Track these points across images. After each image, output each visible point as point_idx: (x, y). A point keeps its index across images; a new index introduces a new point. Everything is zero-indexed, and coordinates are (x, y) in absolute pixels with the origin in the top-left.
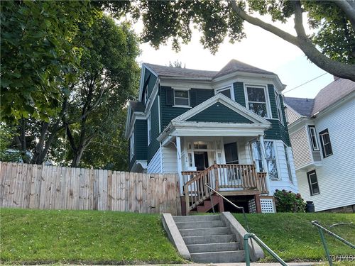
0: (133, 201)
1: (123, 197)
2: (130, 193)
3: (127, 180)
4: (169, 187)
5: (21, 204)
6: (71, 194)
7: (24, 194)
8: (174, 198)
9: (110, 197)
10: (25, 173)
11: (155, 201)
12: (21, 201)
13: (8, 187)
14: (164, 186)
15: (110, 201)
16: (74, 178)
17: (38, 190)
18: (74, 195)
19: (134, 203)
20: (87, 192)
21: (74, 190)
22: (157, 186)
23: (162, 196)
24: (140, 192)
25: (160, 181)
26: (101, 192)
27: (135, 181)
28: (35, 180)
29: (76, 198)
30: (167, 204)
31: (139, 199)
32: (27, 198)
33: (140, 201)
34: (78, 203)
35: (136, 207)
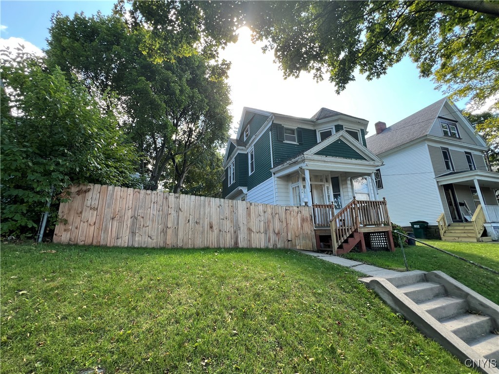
0: (271, 235)
1: (262, 231)
2: (268, 226)
3: (265, 212)
4: (303, 220)
5: (157, 238)
6: (211, 227)
7: (160, 226)
8: (309, 232)
9: (250, 230)
10: (160, 203)
11: (292, 233)
12: (157, 236)
13: (142, 220)
14: (299, 219)
15: (250, 234)
16: (213, 210)
17: (176, 223)
18: (214, 228)
19: (273, 237)
20: (228, 226)
21: (214, 223)
22: (292, 219)
23: (298, 229)
24: (277, 226)
25: (295, 214)
26: (241, 225)
27: (272, 214)
28: (172, 211)
29: (216, 231)
30: (303, 238)
31: (277, 231)
32: (164, 232)
33: (278, 234)
34: (218, 237)
35: (275, 241)
